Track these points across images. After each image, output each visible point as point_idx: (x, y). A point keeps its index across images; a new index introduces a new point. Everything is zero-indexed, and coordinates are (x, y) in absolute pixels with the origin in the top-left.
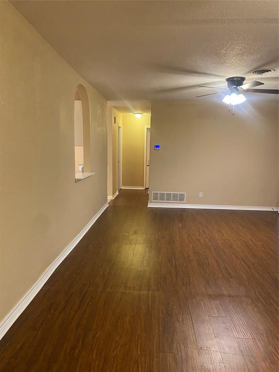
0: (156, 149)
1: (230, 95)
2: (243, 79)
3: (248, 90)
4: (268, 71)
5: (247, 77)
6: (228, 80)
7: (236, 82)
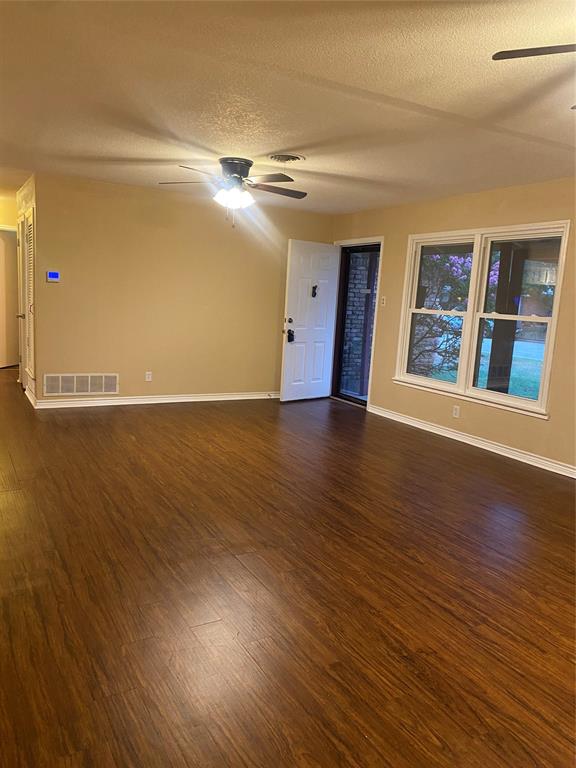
0: (50, 279)
1: (228, 190)
2: (249, 164)
3: (256, 186)
4: (294, 158)
5: (255, 163)
6: (224, 161)
7: (238, 168)
